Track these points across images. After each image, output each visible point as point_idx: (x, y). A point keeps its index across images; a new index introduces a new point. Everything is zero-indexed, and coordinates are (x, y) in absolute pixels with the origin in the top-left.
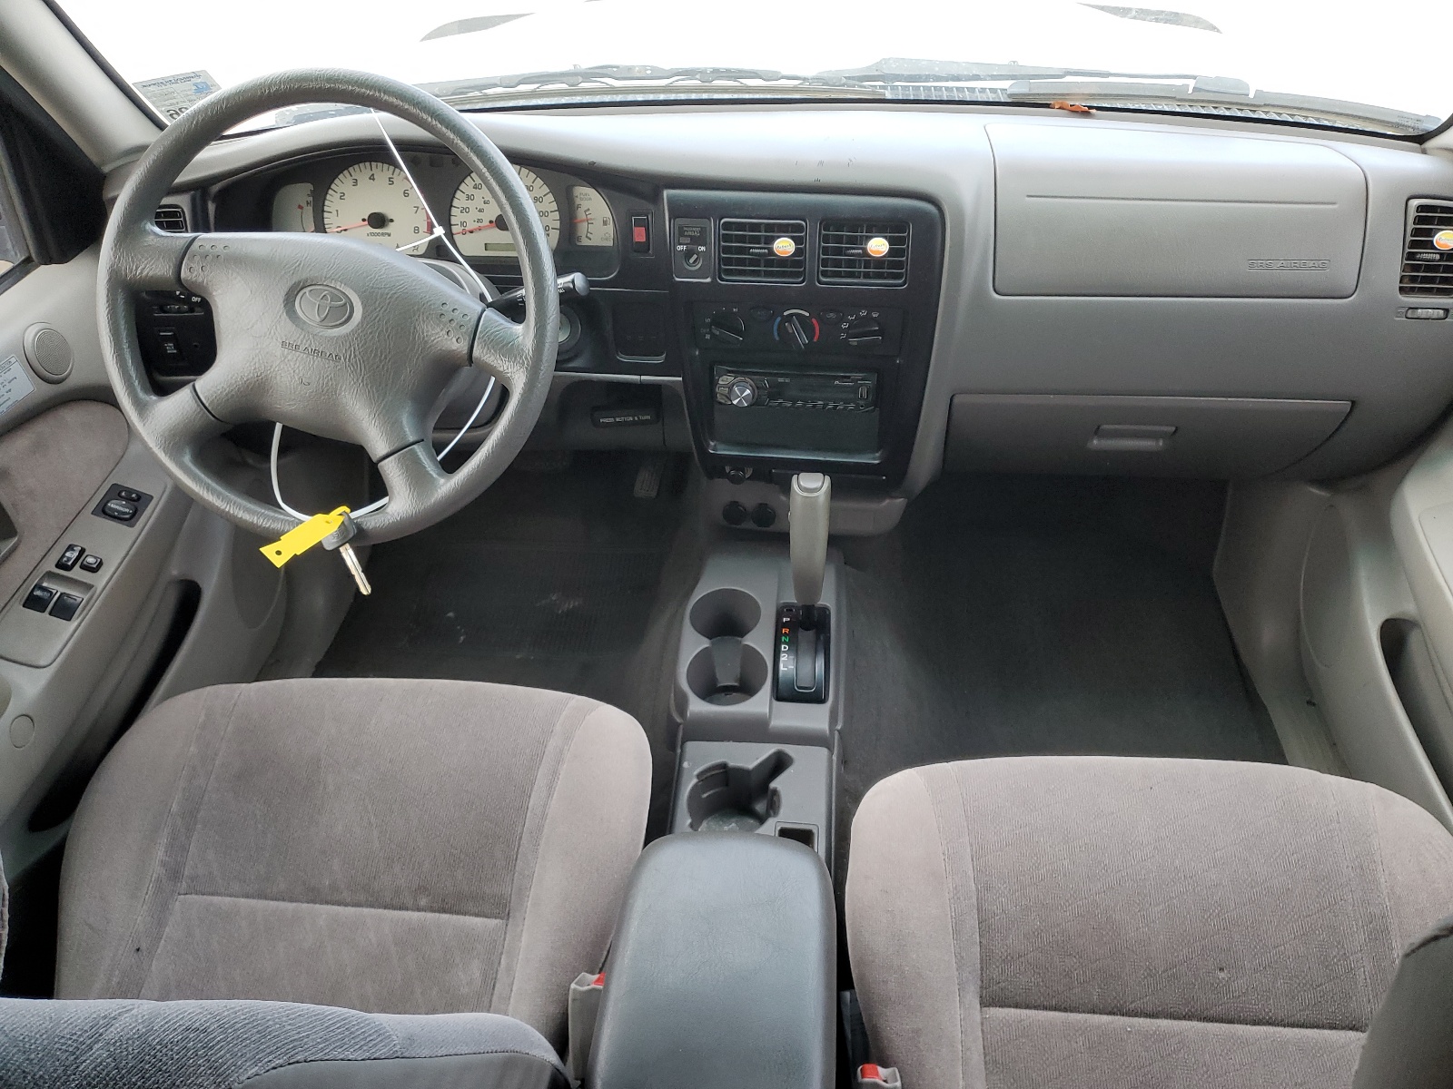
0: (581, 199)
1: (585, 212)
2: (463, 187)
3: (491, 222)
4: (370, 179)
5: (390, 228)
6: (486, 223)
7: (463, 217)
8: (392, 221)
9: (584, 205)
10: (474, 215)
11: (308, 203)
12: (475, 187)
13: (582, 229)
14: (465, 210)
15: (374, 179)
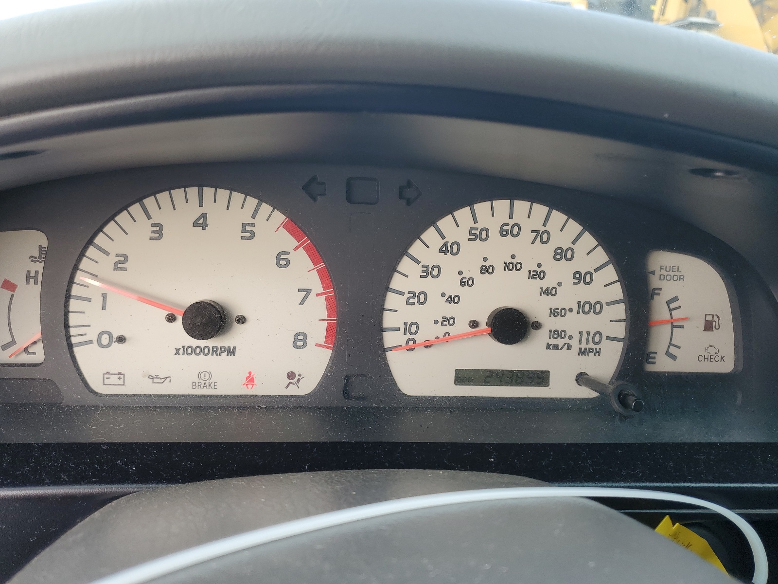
0: (662, 278)
1: (668, 303)
2: (416, 249)
3: (474, 324)
4: (195, 224)
5: (235, 337)
6: (461, 327)
7: (413, 313)
8: (242, 320)
9: (667, 289)
10: (437, 307)
11: (28, 277)
12: (445, 249)
13: (660, 339)
14: (417, 298)
15: (204, 226)
